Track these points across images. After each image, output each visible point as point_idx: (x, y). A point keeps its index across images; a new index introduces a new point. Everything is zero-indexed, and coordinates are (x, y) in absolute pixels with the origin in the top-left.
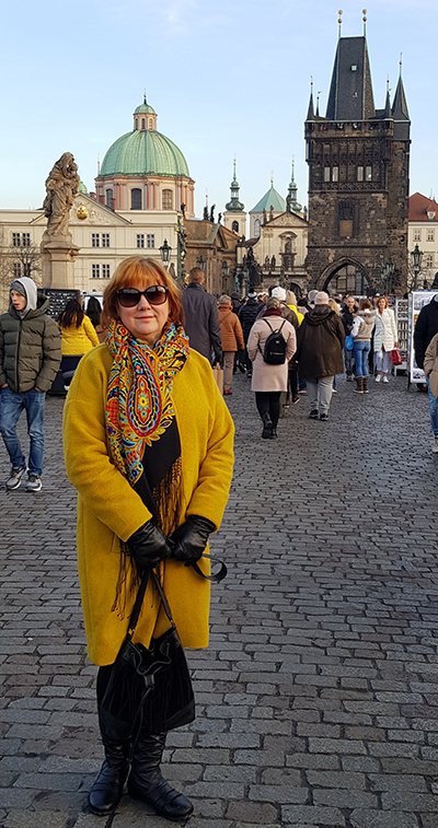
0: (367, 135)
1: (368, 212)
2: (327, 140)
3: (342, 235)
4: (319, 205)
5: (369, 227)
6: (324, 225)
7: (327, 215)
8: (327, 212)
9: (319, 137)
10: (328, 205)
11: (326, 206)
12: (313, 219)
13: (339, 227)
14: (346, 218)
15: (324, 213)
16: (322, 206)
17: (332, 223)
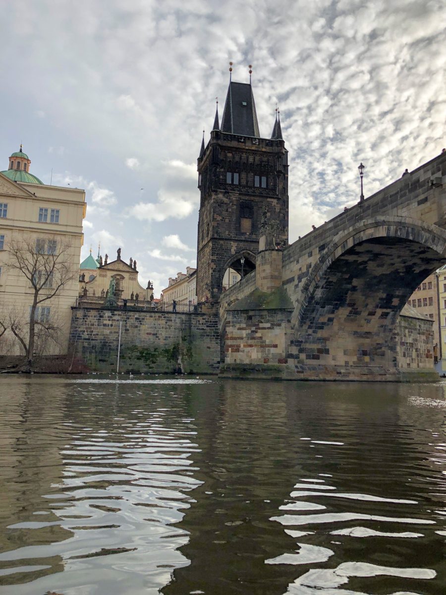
0: (264, 150)
2: (230, 149)
3: (242, 231)
4: (223, 202)
6: (227, 221)
7: (230, 212)
8: (230, 210)
9: (224, 145)
10: (231, 204)
11: (229, 204)
12: (217, 214)
13: (240, 223)
14: (246, 217)
15: (227, 211)
16: (226, 204)
17: (234, 219)
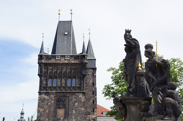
0: (73, 62)
1: (74, 104)
2: (51, 64)
3: (58, 117)
4: (44, 99)
5: (74, 112)
6: (47, 111)
7: (49, 105)
8: (49, 104)
9: (46, 62)
10: (50, 99)
11: (49, 100)
12: (41, 108)
13: (56, 112)
14: (61, 107)
15: (47, 104)
16: (47, 100)
17: (52, 110)
